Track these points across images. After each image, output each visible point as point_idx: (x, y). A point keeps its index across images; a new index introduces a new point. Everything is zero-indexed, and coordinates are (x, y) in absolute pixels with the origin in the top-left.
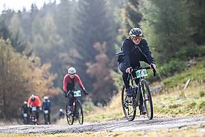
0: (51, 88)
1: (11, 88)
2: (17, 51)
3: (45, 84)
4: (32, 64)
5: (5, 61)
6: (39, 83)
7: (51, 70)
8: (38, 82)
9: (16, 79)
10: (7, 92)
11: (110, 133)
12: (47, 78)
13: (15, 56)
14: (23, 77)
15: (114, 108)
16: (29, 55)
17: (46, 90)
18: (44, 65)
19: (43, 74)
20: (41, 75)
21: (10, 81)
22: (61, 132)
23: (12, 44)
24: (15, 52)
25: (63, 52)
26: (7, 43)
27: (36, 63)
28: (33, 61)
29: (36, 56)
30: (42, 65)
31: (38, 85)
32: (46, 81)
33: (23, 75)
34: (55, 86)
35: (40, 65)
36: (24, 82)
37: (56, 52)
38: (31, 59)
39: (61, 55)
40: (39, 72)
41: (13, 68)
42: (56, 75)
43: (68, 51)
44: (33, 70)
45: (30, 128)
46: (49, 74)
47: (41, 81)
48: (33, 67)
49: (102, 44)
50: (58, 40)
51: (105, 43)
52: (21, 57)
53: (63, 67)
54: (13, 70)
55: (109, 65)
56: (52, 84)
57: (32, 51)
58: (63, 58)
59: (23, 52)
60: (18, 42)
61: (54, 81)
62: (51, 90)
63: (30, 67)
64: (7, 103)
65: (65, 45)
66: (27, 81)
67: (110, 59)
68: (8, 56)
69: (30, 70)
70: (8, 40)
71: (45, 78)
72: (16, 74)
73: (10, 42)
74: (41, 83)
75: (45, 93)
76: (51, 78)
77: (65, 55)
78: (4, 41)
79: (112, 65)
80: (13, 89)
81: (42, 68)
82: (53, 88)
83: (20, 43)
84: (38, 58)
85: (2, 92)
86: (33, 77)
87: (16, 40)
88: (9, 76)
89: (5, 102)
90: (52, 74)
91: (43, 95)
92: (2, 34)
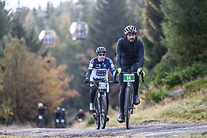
0: (66, 90)
1: (25, 89)
2: (32, 51)
3: (61, 86)
4: (48, 64)
5: (18, 61)
6: (54, 85)
8: (54, 83)
9: (29, 80)
10: (20, 93)
13: (30, 56)
14: (37, 78)
16: (44, 55)
17: (62, 92)
18: (60, 66)
19: (58, 74)
20: (56, 76)
21: (24, 81)
22: (77, 136)
23: (26, 43)
24: (29, 51)
25: (80, 52)
26: (21, 42)
27: (51, 64)
28: (49, 62)
29: (52, 56)
30: (57, 66)
31: (52, 86)
32: (61, 83)
33: (38, 75)
34: (72, 87)
35: (55, 65)
36: (38, 83)
37: (72, 52)
38: (46, 59)
39: (78, 55)
40: (54, 72)
41: (27, 68)
42: (73, 76)
43: (85, 52)
44: (48, 70)
45: (44, 131)
46: (64, 75)
47: (57, 82)
48: (48, 67)
52: (36, 57)
53: (80, 68)
54: (27, 70)
56: (67, 85)
58: (80, 58)
59: (39, 52)
60: (33, 41)
61: (70, 83)
62: (66, 92)
63: (45, 67)
64: (20, 105)
65: (82, 45)
66: (42, 82)
68: (23, 56)
70: (22, 39)
72: (31, 75)
73: (24, 41)
74: (56, 85)
75: (60, 95)
76: (67, 80)
77: (82, 55)
78: (18, 39)
80: (27, 90)
81: (58, 68)
82: (70, 90)
83: (35, 42)
84: (53, 59)
85: (15, 93)
86: (48, 78)
87: (31, 38)
88: (23, 76)
89: (17, 104)
90: (68, 76)
91: (58, 97)
92: (16, 32)
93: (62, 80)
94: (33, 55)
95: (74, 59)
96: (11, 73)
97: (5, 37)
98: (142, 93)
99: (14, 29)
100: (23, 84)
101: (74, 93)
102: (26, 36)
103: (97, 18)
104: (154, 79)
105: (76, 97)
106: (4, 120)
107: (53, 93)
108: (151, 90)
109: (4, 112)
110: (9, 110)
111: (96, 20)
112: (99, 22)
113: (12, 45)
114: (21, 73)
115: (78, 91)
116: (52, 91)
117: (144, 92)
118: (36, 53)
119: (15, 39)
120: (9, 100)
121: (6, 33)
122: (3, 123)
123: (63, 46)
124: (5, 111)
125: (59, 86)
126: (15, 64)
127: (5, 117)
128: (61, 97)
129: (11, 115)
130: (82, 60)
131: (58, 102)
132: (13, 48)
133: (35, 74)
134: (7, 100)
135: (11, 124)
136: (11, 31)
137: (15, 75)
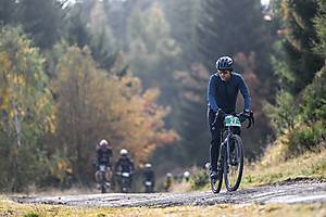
0: (159, 130)
1: (91, 130)
2: (101, 67)
3: (149, 124)
4: (128, 89)
5: (79, 84)
6: (138, 123)
7: (161, 101)
8: (138, 120)
9: (99, 115)
10: (83, 136)
11: (262, 207)
12: (154, 114)
13: (98, 75)
14: (111, 111)
15: (268, 165)
16: (122, 74)
17: (151, 134)
18: (148, 92)
19: (145, 106)
20: (142, 108)
21: (89, 118)
22: (176, 204)
23: (92, 54)
24: (98, 68)
26: (84, 54)
27: (133, 88)
28: (129, 85)
29: (134, 76)
30: (143, 92)
31: (136, 125)
32: (151, 119)
33: (112, 108)
34: (168, 127)
35: (140, 91)
36: (113, 121)
37: (168, 69)
38: (125, 80)
39: (178, 74)
40: (138, 103)
41: (94, 95)
42: (169, 108)
43: (189, 67)
44: (129, 99)
45: (123, 198)
46: (155, 106)
47: (142, 119)
48: (129, 94)
49: (247, 55)
50: (171, 49)
51: (253, 53)
52: (108, 76)
53: (181, 95)
54: (95, 99)
55: (261, 91)
56: (162, 123)
57: (127, 67)
58: (181, 78)
59: (113, 70)
60: (103, 52)
61: (164, 119)
62: (159, 134)
63: (124, 95)
64: (83, 156)
65: (184, 57)
66: (119, 119)
67: (263, 81)
68: (86, 75)
69: (124, 99)
70: (86, 47)
71: (150, 113)
72: (100, 106)
73: (89, 52)
74: (142, 122)
75: (148, 139)
76: (160, 113)
77: (184, 74)
78: (78, 49)
79: (266, 91)
80: (95, 132)
81: (145, 96)
82: (164, 130)
83: (106, 53)
84: (136, 79)
85: (75, 137)
86: (129, 112)
87: (100, 47)
88: (88, 110)
89: (79, 155)
90: (161, 107)
91: (145, 142)
92: (75, 37)
93: (153, 114)
94: (104, 73)
95: (171, 80)
96: (68, 104)
97: (57, 46)
98: (282, 133)
99: (73, 32)
100: (88, 121)
101: (171, 135)
102: (92, 43)
103: (209, 12)
104: (302, 111)
105: (175, 143)
106: (58, 180)
107: (137, 135)
108: (298, 128)
109: (57, 168)
110: (65, 164)
111: (206, 15)
112: (211, 19)
113: (69, 58)
114: (84, 105)
115: (179, 133)
116: (135, 133)
117: (286, 131)
118: (109, 71)
119: (74, 48)
120: (65, 149)
121: (59, 39)
122: (56, 186)
123: (153, 59)
124: (60, 166)
125: (146, 125)
126: (74, 89)
127: (59, 176)
128: (150, 143)
129: (68, 174)
130: (184, 82)
131: (146, 150)
132: (70, 62)
133: (107, 105)
134: (61, 148)
135: (69, 188)
136: (67, 35)
137: (75, 107)
